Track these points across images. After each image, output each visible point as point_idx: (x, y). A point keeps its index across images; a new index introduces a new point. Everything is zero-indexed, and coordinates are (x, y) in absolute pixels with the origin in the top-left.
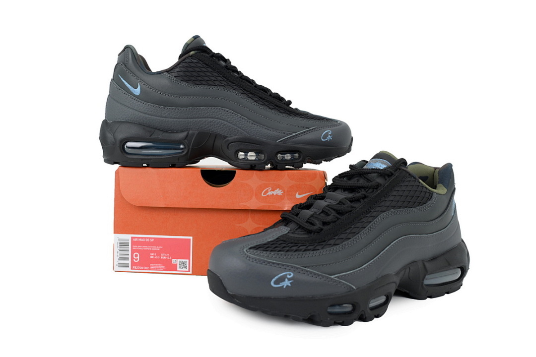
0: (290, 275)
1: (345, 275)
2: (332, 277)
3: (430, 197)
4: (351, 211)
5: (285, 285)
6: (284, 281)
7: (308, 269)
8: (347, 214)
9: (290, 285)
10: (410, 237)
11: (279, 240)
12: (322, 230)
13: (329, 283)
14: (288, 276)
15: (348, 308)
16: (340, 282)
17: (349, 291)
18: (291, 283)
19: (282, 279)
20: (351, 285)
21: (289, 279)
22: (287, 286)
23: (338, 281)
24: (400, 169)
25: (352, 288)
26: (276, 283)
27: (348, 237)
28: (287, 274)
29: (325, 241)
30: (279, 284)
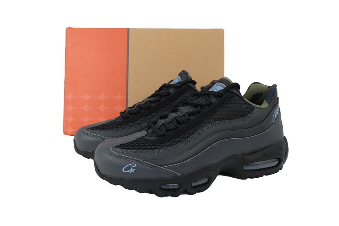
0: (134, 165)
1: (172, 166)
2: (162, 167)
3: (250, 111)
4: (187, 122)
5: (131, 172)
6: (130, 169)
7: (147, 162)
8: (184, 124)
9: (134, 172)
10: (229, 140)
11: (137, 141)
12: (165, 135)
13: (160, 171)
14: (133, 166)
15: (176, 186)
16: (168, 171)
17: (175, 176)
18: (134, 170)
19: (129, 168)
20: (176, 172)
21: (133, 168)
22: (132, 172)
23: (166, 170)
24: (230, 91)
25: (177, 175)
26: (125, 170)
27: (181, 140)
28: (132, 165)
29: (164, 143)
30: (127, 171)
